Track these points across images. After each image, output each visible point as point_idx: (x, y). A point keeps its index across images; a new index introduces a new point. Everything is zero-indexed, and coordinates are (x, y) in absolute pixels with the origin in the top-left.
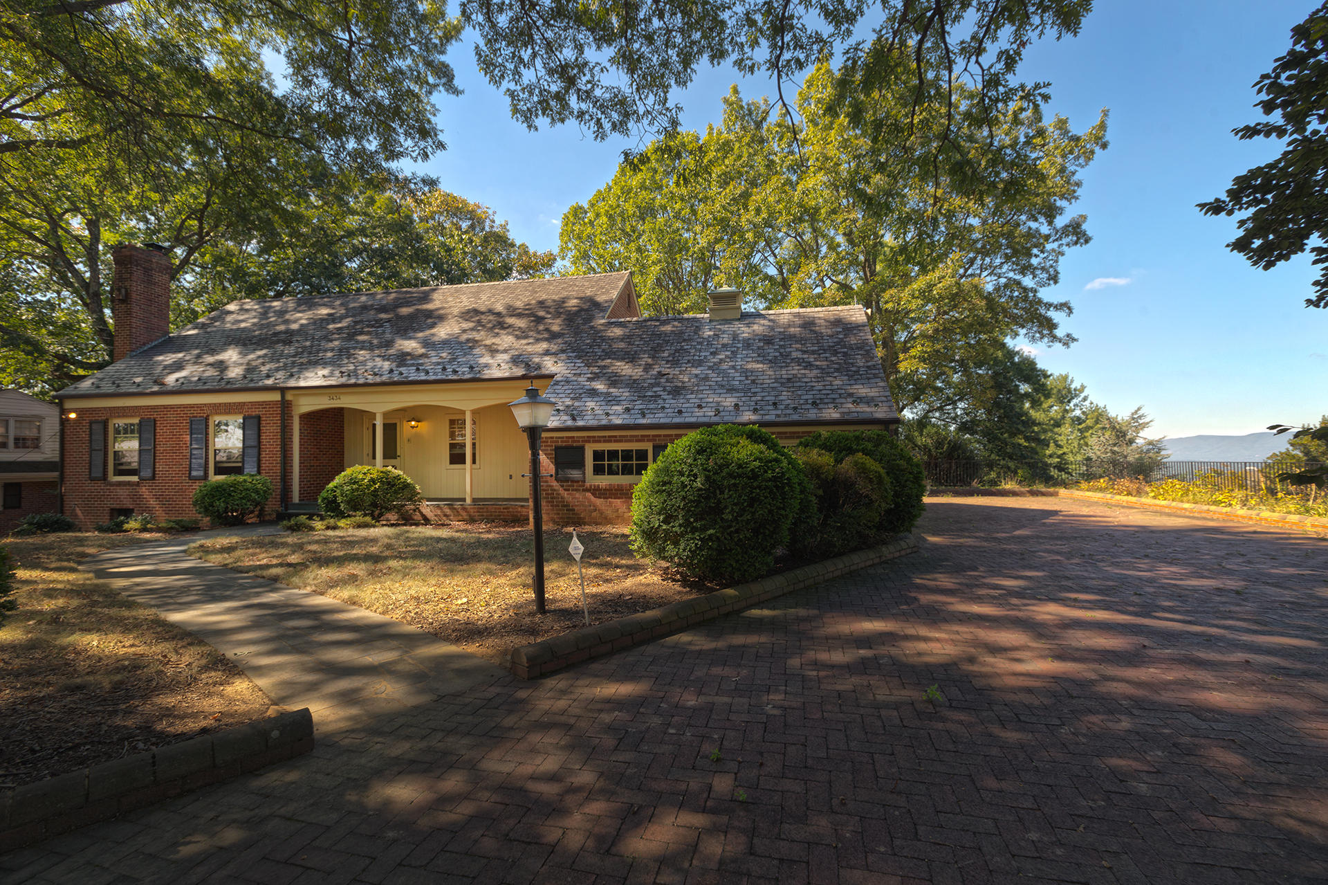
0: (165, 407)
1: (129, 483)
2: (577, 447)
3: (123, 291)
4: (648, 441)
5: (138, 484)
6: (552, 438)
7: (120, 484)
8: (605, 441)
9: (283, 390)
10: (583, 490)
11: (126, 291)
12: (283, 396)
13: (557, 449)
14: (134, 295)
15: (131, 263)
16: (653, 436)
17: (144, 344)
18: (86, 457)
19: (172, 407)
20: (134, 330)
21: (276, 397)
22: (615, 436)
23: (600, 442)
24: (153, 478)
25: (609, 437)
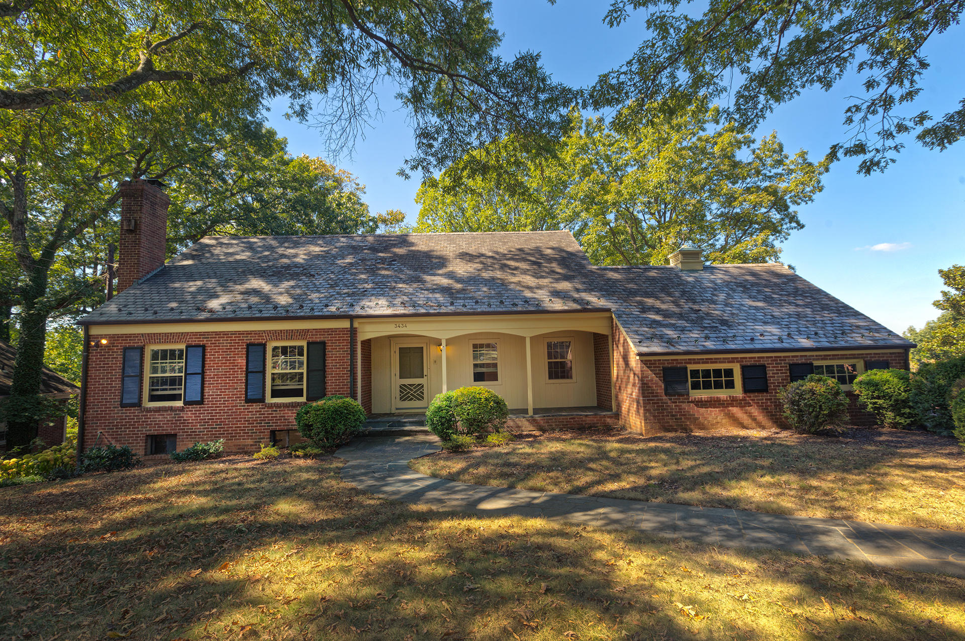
0: (217, 333)
1: (171, 409)
2: (680, 368)
3: (133, 222)
4: (737, 362)
5: (182, 409)
6: (660, 360)
7: (158, 410)
8: (703, 363)
9: (352, 318)
10: (688, 402)
11: (136, 222)
12: (352, 324)
13: (665, 370)
14: (143, 227)
15: (142, 196)
16: (741, 358)
17: (148, 273)
18: (117, 384)
19: (225, 334)
20: (141, 259)
21: (346, 324)
22: (712, 359)
23: (699, 363)
24: (201, 402)
25: (706, 359)
